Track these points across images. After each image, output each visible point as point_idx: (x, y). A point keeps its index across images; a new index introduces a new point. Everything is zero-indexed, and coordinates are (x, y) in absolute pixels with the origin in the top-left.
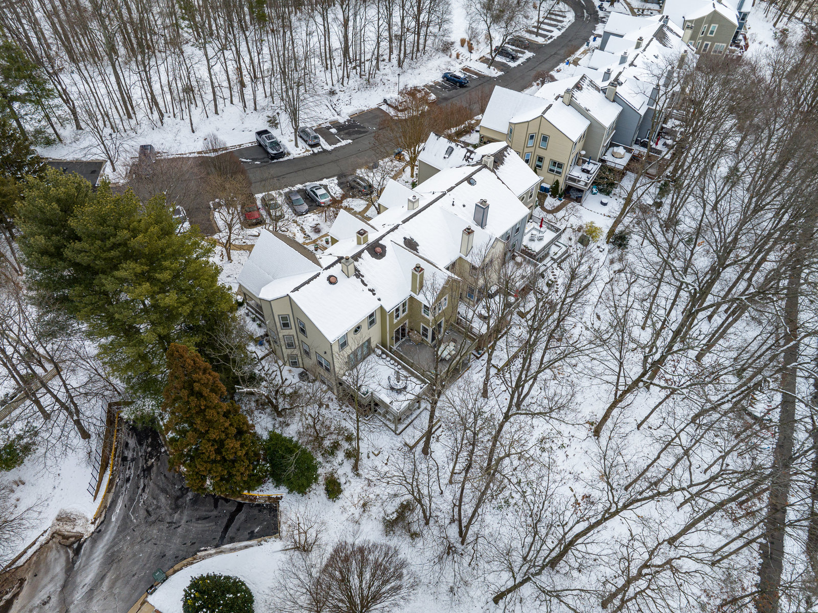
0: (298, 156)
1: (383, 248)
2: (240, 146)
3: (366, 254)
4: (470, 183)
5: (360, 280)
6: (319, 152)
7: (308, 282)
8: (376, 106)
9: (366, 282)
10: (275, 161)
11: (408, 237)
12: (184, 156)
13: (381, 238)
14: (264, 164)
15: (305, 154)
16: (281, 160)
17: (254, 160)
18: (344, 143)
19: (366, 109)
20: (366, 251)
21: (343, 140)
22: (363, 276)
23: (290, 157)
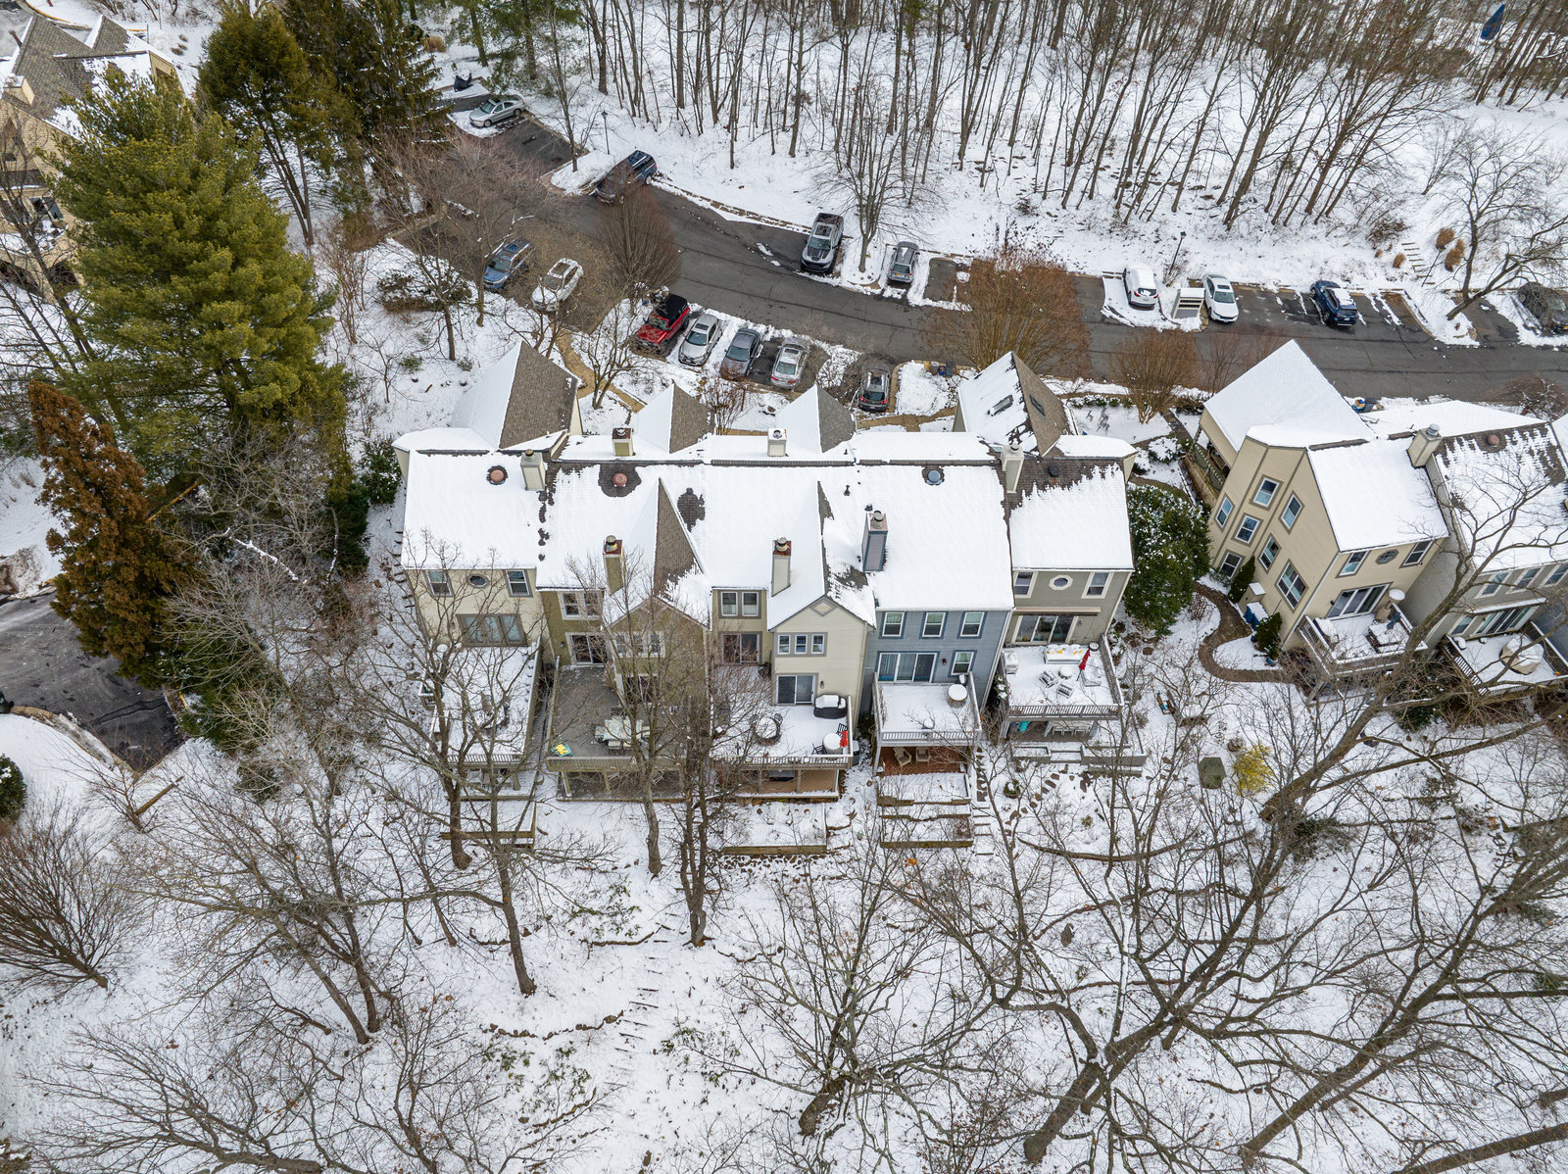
0: (849, 286)
1: (634, 481)
2: (785, 223)
3: (592, 474)
4: (926, 476)
5: (541, 504)
6: (891, 298)
7: (455, 453)
8: (1099, 274)
9: (547, 515)
10: (805, 275)
11: (697, 493)
12: (690, 198)
13: (645, 464)
14: (783, 270)
15: (862, 289)
16: (816, 278)
17: (777, 256)
18: (953, 305)
19: (1071, 268)
20: (597, 468)
21: (959, 299)
22: (551, 503)
23: (834, 282)
